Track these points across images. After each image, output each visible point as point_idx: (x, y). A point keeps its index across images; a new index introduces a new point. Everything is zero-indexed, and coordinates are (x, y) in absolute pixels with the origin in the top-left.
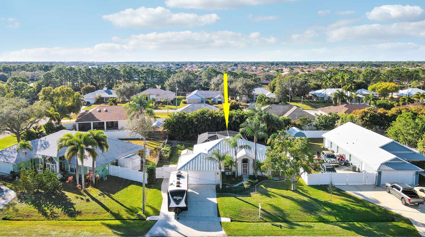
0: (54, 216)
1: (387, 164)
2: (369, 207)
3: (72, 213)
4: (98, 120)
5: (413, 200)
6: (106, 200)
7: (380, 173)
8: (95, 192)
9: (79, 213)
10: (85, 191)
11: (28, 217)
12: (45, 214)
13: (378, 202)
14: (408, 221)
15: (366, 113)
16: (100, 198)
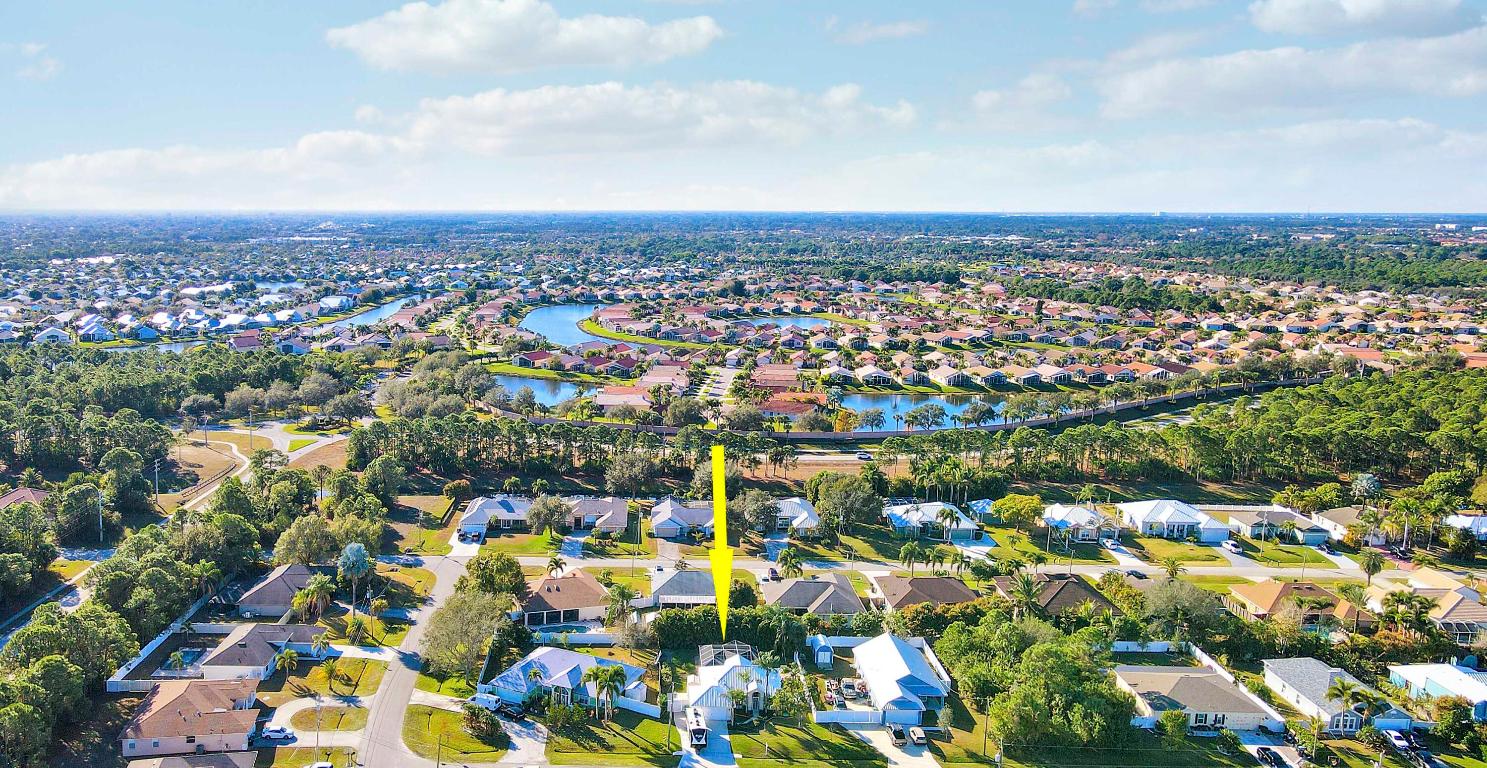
0: (592, 750)
1: (895, 702)
2: (861, 747)
3: (609, 748)
4: (552, 608)
5: (899, 741)
6: (628, 735)
7: (884, 712)
8: (617, 727)
9: (613, 747)
10: (607, 726)
11: (572, 749)
12: (585, 747)
13: (871, 742)
14: (886, 760)
15: (918, 613)
16: (624, 733)
